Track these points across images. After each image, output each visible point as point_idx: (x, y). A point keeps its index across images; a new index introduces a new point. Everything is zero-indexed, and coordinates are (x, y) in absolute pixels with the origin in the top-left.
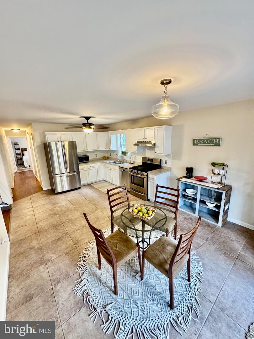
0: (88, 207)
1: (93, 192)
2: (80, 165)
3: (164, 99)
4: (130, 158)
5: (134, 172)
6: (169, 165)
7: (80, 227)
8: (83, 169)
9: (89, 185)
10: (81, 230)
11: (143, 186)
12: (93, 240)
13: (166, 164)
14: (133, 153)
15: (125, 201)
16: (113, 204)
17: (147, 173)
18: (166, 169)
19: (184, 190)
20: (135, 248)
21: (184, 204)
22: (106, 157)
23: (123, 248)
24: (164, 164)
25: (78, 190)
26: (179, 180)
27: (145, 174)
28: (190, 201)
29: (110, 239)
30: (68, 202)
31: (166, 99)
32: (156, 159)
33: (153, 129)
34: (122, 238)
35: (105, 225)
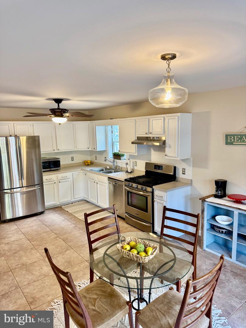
0: (53, 245)
1: (64, 220)
2: (44, 174)
3: (167, 81)
4: (127, 164)
5: (132, 186)
6: (189, 175)
7: (40, 276)
8: (49, 180)
9: (57, 208)
10: (40, 282)
11: (146, 211)
12: (60, 298)
13: (184, 174)
14: (131, 157)
15: (113, 234)
16: (93, 237)
17: (152, 187)
18: (183, 183)
19: (213, 218)
20: (124, 307)
21: (214, 242)
22: (89, 162)
23: (105, 307)
24: (179, 175)
25: (39, 216)
26: (203, 200)
27: (149, 189)
28: (223, 236)
29: (85, 292)
30: (22, 236)
31: (169, 80)
32: (168, 166)
33: (162, 118)
34: (104, 292)
35: (81, 274)
